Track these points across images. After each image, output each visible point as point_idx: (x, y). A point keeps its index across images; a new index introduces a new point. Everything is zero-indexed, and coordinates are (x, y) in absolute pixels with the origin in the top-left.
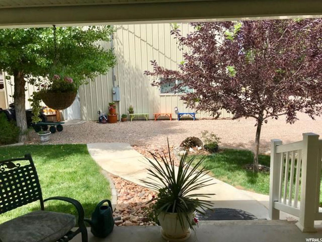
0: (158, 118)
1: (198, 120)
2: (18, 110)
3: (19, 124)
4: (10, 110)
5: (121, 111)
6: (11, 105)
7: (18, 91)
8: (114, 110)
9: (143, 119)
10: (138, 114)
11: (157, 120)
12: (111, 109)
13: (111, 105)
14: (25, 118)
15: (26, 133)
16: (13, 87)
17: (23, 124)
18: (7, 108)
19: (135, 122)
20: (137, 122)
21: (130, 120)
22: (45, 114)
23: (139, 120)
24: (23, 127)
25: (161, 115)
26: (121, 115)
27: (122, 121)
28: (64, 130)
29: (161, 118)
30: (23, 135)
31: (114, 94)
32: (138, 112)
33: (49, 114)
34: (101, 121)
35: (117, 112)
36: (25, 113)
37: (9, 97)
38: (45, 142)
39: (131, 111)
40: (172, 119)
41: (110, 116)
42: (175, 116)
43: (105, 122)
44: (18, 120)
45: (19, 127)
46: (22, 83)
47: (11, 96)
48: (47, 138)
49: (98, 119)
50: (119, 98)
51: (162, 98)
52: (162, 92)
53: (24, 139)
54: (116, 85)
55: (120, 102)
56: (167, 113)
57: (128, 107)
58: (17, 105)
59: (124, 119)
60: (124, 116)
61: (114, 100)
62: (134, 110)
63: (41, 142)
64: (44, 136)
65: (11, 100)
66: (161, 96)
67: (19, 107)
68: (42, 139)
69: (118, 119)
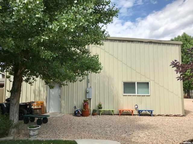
0: (122, 113)
1: (155, 116)
2: (13, 104)
3: (12, 118)
4: (6, 104)
5: (92, 107)
6: (8, 100)
7: (16, 87)
8: (87, 106)
9: (109, 113)
10: (105, 109)
11: (121, 115)
12: (85, 105)
13: (85, 101)
14: (18, 112)
15: (16, 126)
16: (12, 83)
17: (14, 117)
18: (4, 101)
19: (103, 116)
20: (105, 116)
21: (99, 114)
22: (33, 107)
23: (106, 114)
24: (15, 120)
25: (124, 111)
26: (92, 109)
27: (93, 115)
28: (49, 122)
29: (123, 114)
30: (14, 128)
31: (88, 93)
32: (105, 108)
33: (36, 107)
34: (76, 114)
35: (89, 108)
36: (18, 107)
37: (7, 91)
38: (34, 136)
39: (100, 107)
40: (134, 115)
41: (84, 111)
42: (135, 112)
43: (79, 115)
44: (11, 113)
45: (11, 120)
46: (20, 80)
47: (8, 91)
48: (36, 132)
49: (73, 113)
50: (91, 97)
51: (124, 97)
52: (124, 93)
53: (14, 133)
54: (89, 87)
55: (92, 100)
56: (129, 109)
57: (97, 104)
58: (13, 99)
59: (94, 113)
60: (94, 111)
61: (88, 97)
62: (103, 106)
63: (30, 136)
64: (34, 131)
65: (8, 95)
66: (124, 95)
67: (14, 101)
68: (32, 133)
69: (89, 113)
